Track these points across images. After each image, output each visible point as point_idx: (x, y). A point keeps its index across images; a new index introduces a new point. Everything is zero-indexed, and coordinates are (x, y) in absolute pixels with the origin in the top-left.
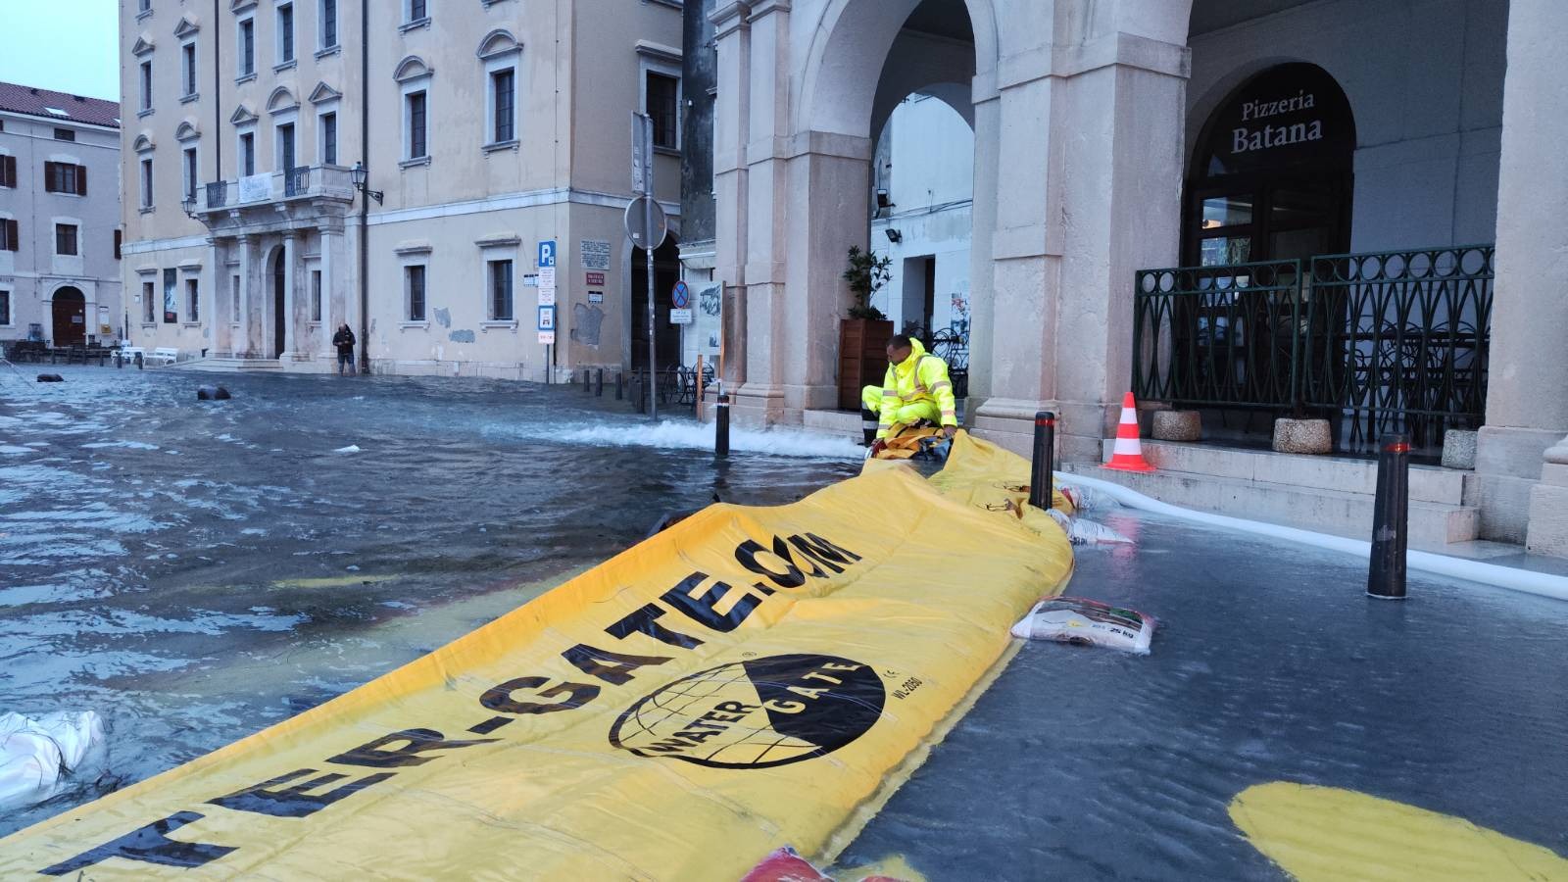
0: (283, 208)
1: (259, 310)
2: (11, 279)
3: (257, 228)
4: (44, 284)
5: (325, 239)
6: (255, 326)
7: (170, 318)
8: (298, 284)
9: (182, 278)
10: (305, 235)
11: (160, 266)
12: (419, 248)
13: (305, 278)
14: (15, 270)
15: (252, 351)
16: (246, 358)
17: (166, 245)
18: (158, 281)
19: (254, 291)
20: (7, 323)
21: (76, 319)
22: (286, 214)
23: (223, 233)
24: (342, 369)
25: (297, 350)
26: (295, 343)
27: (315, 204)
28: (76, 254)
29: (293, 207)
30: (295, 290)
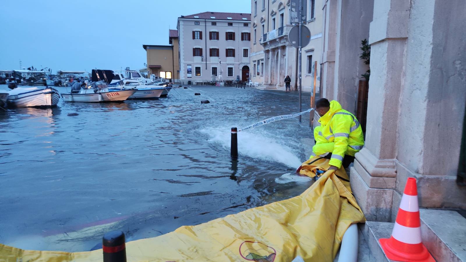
0: (278, 40)
1: (274, 71)
2: (233, 64)
3: (273, 47)
4: (240, 65)
5: (287, 48)
6: (273, 76)
7: (258, 74)
8: (282, 63)
9: (261, 62)
10: (284, 47)
11: (257, 59)
12: (311, 49)
13: (284, 61)
14: (234, 62)
15: (272, 84)
16: (270, 85)
17: (258, 53)
18: (256, 63)
19: (273, 66)
20: (232, 76)
21: (247, 74)
22: (279, 42)
23: (267, 49)
24: (287, 89)
25: (280, 83)
26: (280, 81)
27: (285, 38)
28: (248, 57)
29: (281, 39)
30: (280, 65)
